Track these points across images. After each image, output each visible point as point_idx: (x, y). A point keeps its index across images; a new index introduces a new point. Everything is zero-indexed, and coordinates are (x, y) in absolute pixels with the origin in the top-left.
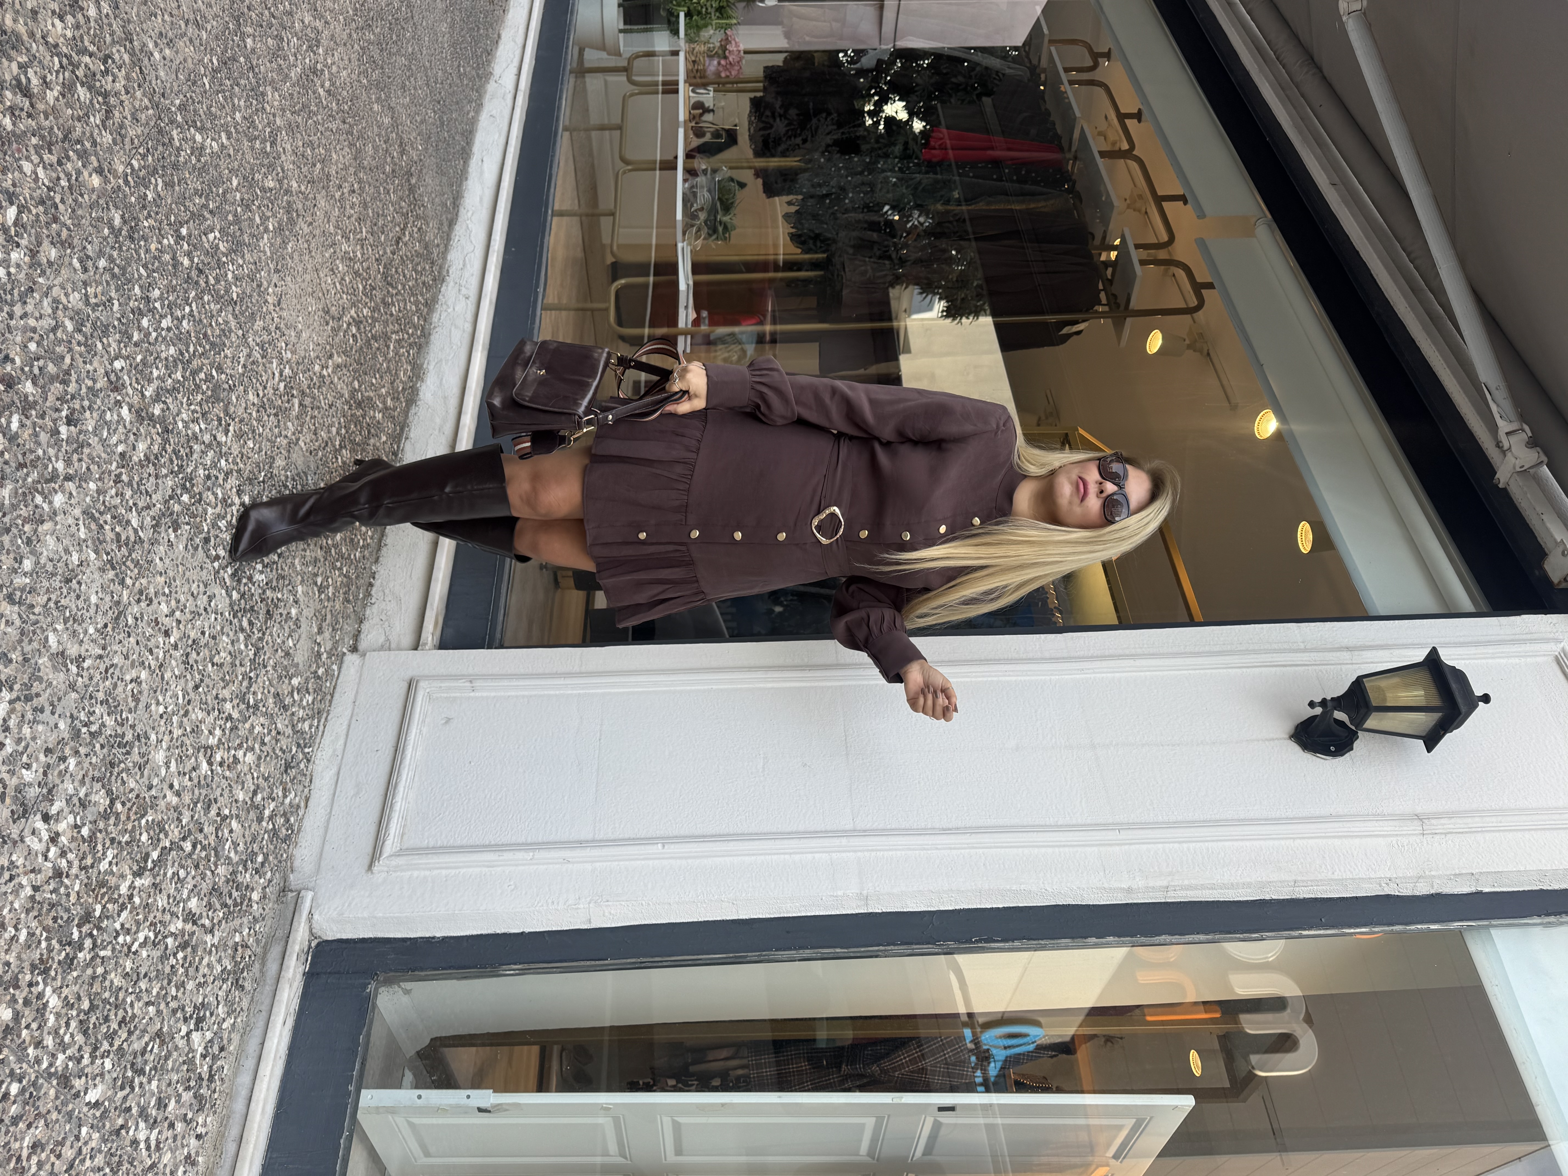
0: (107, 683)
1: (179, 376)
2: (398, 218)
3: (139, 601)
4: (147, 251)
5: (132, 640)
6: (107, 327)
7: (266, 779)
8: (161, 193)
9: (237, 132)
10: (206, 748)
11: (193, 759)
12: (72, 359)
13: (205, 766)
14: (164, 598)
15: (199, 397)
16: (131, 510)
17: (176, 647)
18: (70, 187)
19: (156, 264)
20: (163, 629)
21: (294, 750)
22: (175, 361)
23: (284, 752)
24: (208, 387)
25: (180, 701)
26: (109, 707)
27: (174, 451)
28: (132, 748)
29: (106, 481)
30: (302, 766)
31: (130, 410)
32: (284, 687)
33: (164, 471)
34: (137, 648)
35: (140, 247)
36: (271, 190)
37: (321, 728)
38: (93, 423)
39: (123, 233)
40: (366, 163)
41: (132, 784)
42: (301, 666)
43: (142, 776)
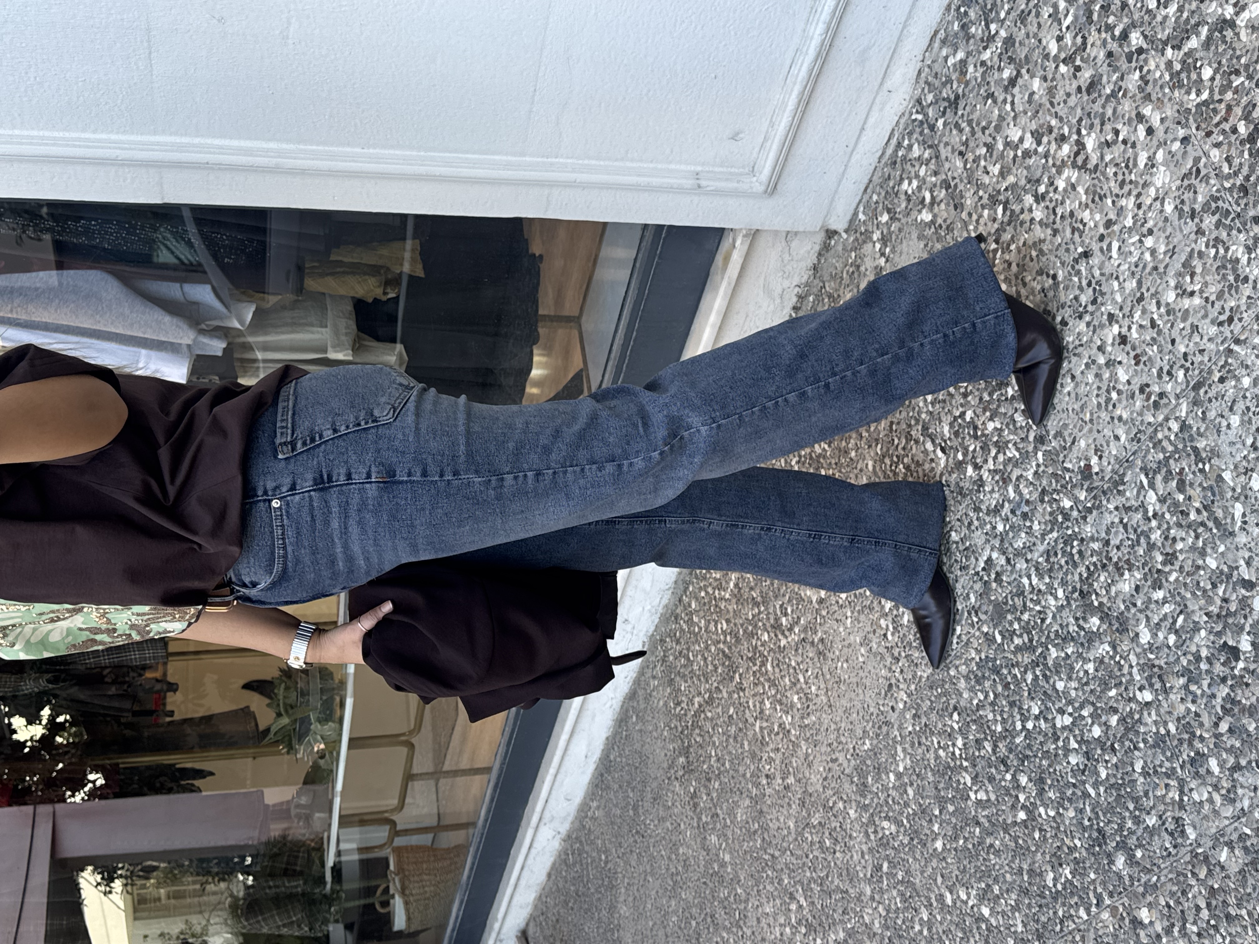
0: (1233, 304)
1: (1054, 653)
2: (708, 726)
3: (1162, 395)
4: (1081, 811)
5: (1183, 349)
6: (1155, 746)
7: (991, 95)
8: (1049, 868)
9: (929, 899)
10: (1083, 167)
11: (1108, 158)
12: (1216, 725)
13: (1090, 143)
14: (1121, 387)
15: (1026, 617)
16: (1155, 515)
17: (1111, 317)
18: (1184, 921)
19: (1069, 792)
20: (1128, 348)
21: (940, 122)
22: (1058, 672)
23: (957, 126)
24: (1011, 623)
25: (1115, 245)
26: (1235, 270)
27: (1075, 565)
28: (1206, 205)
29: (1190, 562)
30: (930, 98)
31: (1137, 635)
32: (945, 215)
33: (1096, 546)
34: (1175, 333)
35: (1089, 820)
36: (887, 818)
37: (894, 141)
38: (1196, 639)
39: (1114, 844)
40: (747, 802)
41: (1215, 154)
42: (914, 235)
43: (1197, 160)
